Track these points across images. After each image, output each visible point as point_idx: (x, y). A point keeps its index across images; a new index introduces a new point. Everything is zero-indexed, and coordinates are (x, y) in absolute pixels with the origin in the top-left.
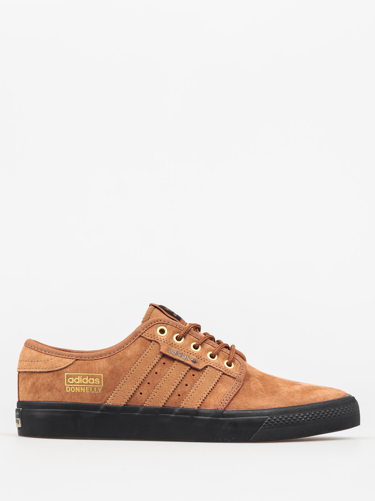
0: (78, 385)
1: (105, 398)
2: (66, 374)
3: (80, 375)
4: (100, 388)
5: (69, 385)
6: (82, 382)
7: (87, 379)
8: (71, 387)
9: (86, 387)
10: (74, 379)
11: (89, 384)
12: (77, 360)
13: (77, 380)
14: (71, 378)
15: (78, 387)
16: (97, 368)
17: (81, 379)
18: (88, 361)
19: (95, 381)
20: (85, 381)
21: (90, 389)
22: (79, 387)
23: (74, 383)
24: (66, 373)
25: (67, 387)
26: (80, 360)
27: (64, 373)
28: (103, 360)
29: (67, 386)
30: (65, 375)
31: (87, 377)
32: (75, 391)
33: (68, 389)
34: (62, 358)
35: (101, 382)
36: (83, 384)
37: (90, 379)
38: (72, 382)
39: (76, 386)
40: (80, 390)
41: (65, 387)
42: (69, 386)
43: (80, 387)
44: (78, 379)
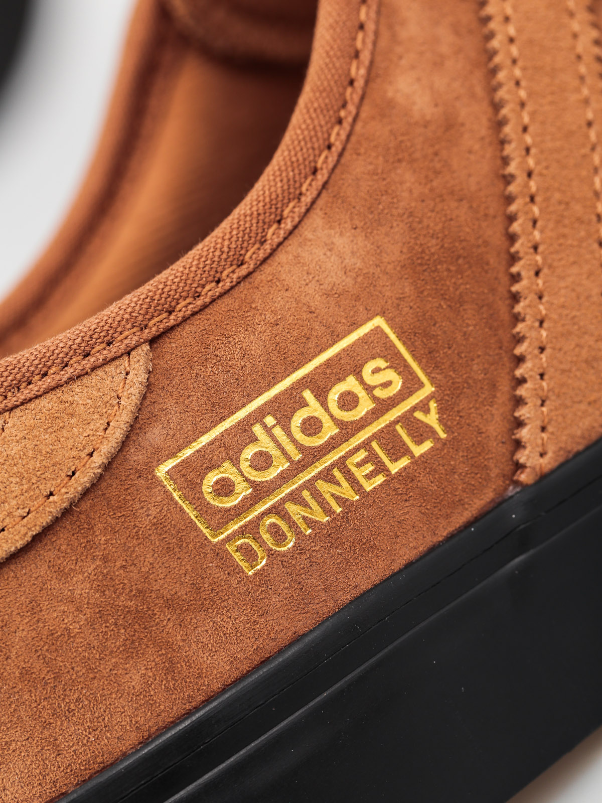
0: (287, 490)
1: (498, 449)
2: (162, 470)
3: (258, 416)
4: (423, 407)
5: (234, 527)
6: (300, 448)
7: (313, 408)
8: (251, 529)
9: (344, 458)
10: (236, 463)
11: (347, 430)
12: (153, 341)
13: (262, 461)
14: (212, 478)
15: (295, 497)
16: (317, 302)
17: (278, 432)
18: (227, 300)
19: (369, 389)
20: (312, 426)
21: (372, 457)
22: (306, 494)
23: (260, 492)
24: (160, 462)
25: (230, 548)
26: (172, 328)
27: (147, 472)
28: (310, 236)
29: (228, 539)
30: (160, 483)
31: (308, 395)
32: (298, 533)
33: (249, 554)
34: (59, 393)
35: (407, 366)
36: (312, 455)
37: (333, 396)
38: (243, 491)
39: (284, 501)
40: (323, 503)
41: (219, 552)
42: (242, 532)
43: (309, 485)
44: (265, 444)
